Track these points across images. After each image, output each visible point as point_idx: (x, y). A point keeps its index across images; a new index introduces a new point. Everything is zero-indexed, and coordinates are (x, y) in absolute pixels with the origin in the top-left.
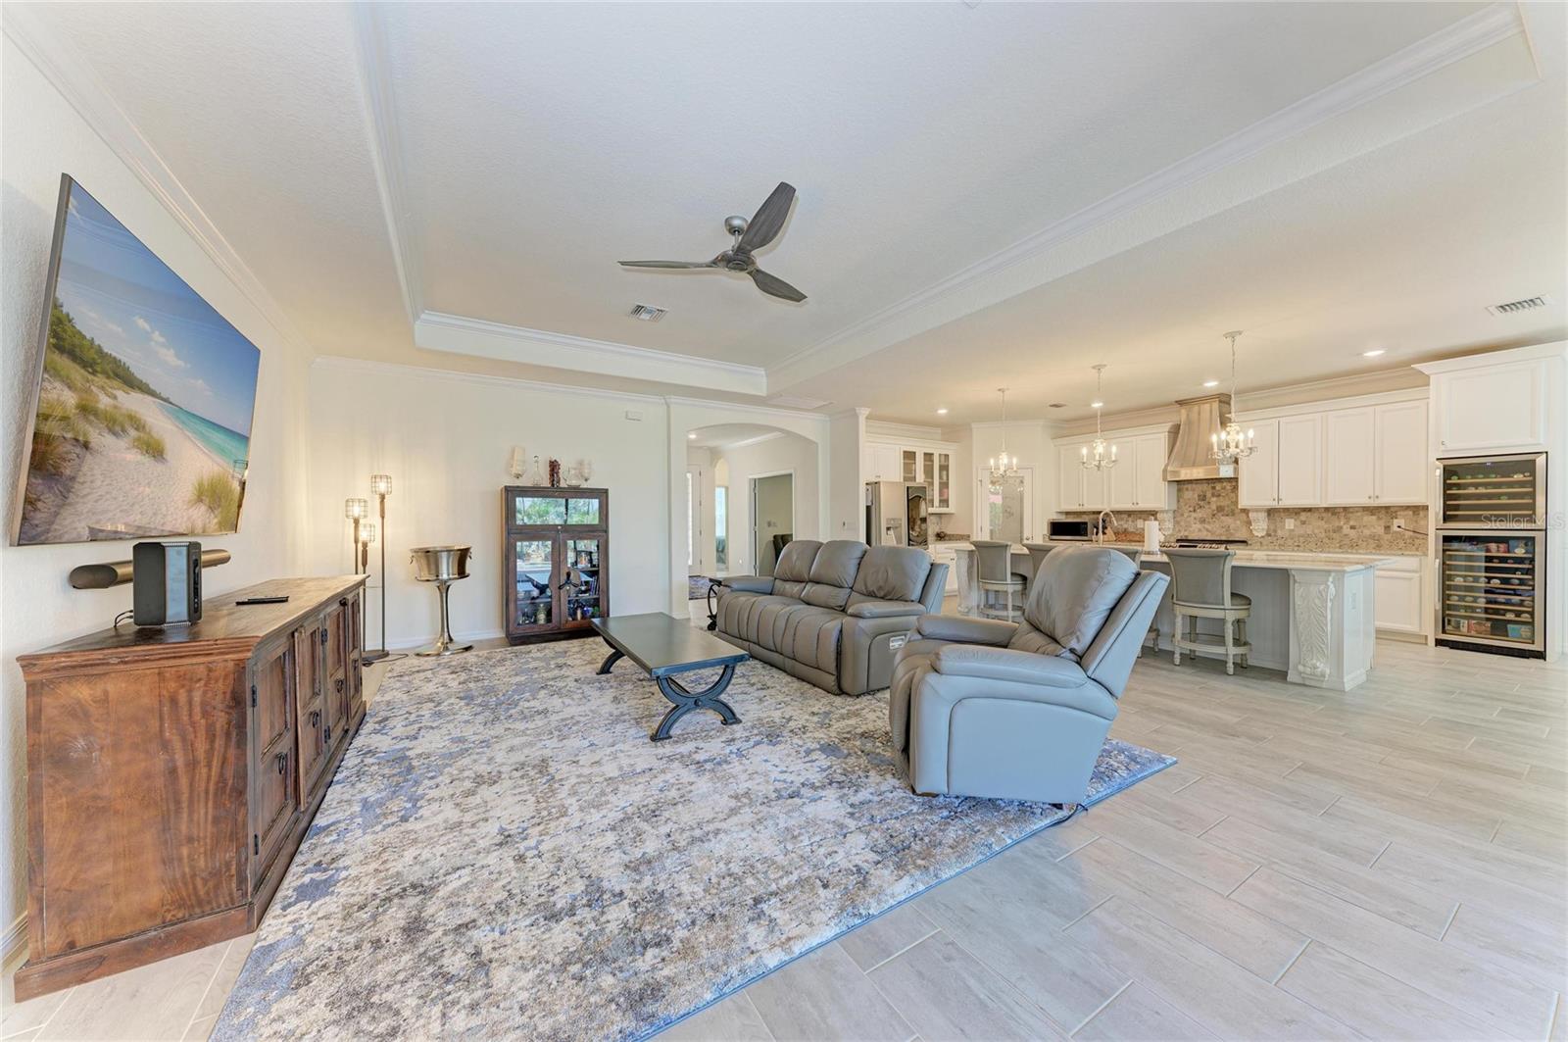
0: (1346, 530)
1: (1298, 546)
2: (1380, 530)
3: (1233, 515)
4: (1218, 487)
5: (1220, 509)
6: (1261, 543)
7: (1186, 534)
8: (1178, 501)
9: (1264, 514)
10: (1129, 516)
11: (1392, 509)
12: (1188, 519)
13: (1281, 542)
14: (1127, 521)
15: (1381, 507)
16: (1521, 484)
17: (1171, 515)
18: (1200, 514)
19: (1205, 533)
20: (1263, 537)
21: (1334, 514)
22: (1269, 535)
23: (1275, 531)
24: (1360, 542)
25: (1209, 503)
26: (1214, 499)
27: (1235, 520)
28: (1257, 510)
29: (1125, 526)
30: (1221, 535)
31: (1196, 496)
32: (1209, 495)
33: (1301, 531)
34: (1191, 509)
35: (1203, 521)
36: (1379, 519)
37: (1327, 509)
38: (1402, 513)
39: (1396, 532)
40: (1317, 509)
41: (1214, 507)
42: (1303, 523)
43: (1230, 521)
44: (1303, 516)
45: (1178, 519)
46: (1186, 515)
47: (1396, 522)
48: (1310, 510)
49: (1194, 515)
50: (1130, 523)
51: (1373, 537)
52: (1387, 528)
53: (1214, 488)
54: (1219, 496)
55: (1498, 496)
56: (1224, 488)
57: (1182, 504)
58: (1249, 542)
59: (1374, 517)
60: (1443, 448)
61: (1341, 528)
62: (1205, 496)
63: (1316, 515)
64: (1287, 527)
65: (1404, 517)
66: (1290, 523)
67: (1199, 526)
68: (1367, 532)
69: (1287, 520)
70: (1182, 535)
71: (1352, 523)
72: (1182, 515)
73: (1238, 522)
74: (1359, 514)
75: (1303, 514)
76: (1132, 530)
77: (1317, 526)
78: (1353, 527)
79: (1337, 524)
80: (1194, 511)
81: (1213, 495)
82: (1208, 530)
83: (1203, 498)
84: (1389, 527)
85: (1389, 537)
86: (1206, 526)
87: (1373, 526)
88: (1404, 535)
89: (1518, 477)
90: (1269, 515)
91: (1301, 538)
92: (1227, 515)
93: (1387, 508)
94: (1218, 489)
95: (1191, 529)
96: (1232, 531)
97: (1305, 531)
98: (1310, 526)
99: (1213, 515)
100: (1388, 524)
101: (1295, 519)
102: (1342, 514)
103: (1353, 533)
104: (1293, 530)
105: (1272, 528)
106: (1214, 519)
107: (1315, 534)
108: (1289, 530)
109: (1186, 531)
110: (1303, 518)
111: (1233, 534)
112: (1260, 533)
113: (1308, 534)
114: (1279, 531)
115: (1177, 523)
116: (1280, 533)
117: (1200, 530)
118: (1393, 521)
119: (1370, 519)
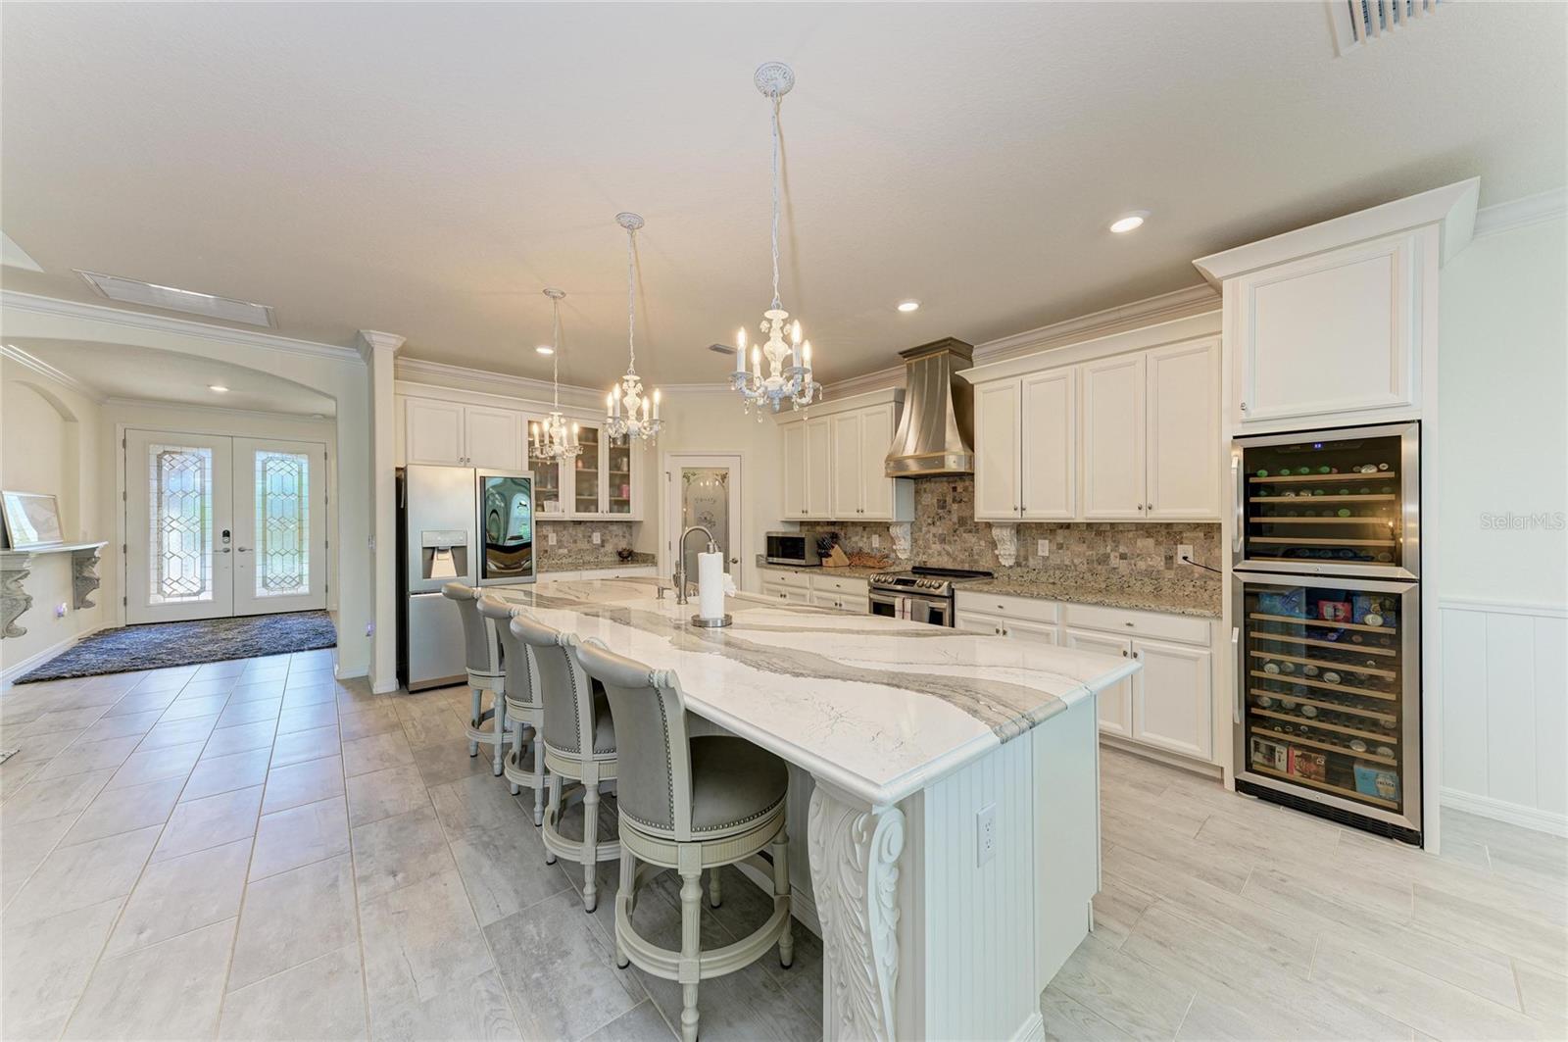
0: (1115, 561)
1: (1054, 583)
2: (1158, 562)
3: (977, 531)
4: (960, 488)
5: (962, 521)
6: (1009, 577)
7: (923, 557)
8: (916, 509)
9: (1012, 532)
10: (864, 528)
11: (1176, 529)
12: (927, 536)
13: (1032, 576)
14: (862, 537)
15: (1161, 524)
17: (907, 528)
18: (939, 530)
19: (946, 558)
20: (1011, 567)
21: (1099, 533)
22: (1018, 564)
23: (1026, 559)
24: (1132, 581)
25: (950, 512)
26: (955, 506)
27: (979, 539)
28: (1002, 525)
29: (861, 544)
30: (963, 562)
31: (935, 499)
32: (949, 499)
33: (1056, 560)
34: (930, 521)
35: (943, 540)
36: (1158, 543)
37: (1089, 525)
38: (1188, 534)
39: (1180, 566)
40: (1077, 524)
41: (955, 519)
42: (1060, 546)
43: (974, 540)
44: (1060, 536)
45: (916, 535)
46: (924, 529)
47: (1184, 550)
48: (1068, 526)
49: (933, 530)
50: (865, 539)
51: (1149, 573)
52: (1169, 559)
53: (955, 489)
54: (961, 501)
55: (1334, 509)
56: (966, 489)
57: (920, 514)
58: (996, 575)
59: (1151, 542)
60: (1243, 416)
61: (1107, 556)
62: (945, 501)
63: (1076, 534)
64: (1040, 553)
65: (1193, 541)
66: (1044, 547)
67: (937, 547)
68: (1142, 565)
69: (1040, 541)
70: (919, 559)
71: (1122, 549)
72: (920, 530)
73: (983, 543)
74: (1131, 535)
75: (1059, 531)
76: (867, 550)
77: (1077, 554)
78: (1123, 557)
79: (1102, 551)
80: (933, 523)
81: (954, 501)
82: (948, 554)
84: (1171, 558)
85: (1170, 574)
86: (947, 547)
87: (1150, 555)
88: (1192, 572)
89: (1369, 471)
90: (1018, 532)
91: (1057, 572)
92: (970, 532)
93: (1169, 525)
94: (959, 490)
95: (930, 552)
96: (976, 557)
97: (1062, 561)
98: (1069, 552)
99: (955, 532)
100: (1170, 554)
101: (1050, 541)
102: (1110, 534)
103: (1123, 566)
104: (1048, 557)
105: (1022, 553)
106: (956, 538)
107: (1075, 566)
108: (1043, 557)
109: (924, 554)
110: (1060, 539)
111: (976, 561)
112: (1007, 562)
113: (1066, 566)
114: (1030, 559)
115: (915, 541)
116: (1032, 562)
117: (940, 554)
118: (1177, 549)
119: (1146, 544)
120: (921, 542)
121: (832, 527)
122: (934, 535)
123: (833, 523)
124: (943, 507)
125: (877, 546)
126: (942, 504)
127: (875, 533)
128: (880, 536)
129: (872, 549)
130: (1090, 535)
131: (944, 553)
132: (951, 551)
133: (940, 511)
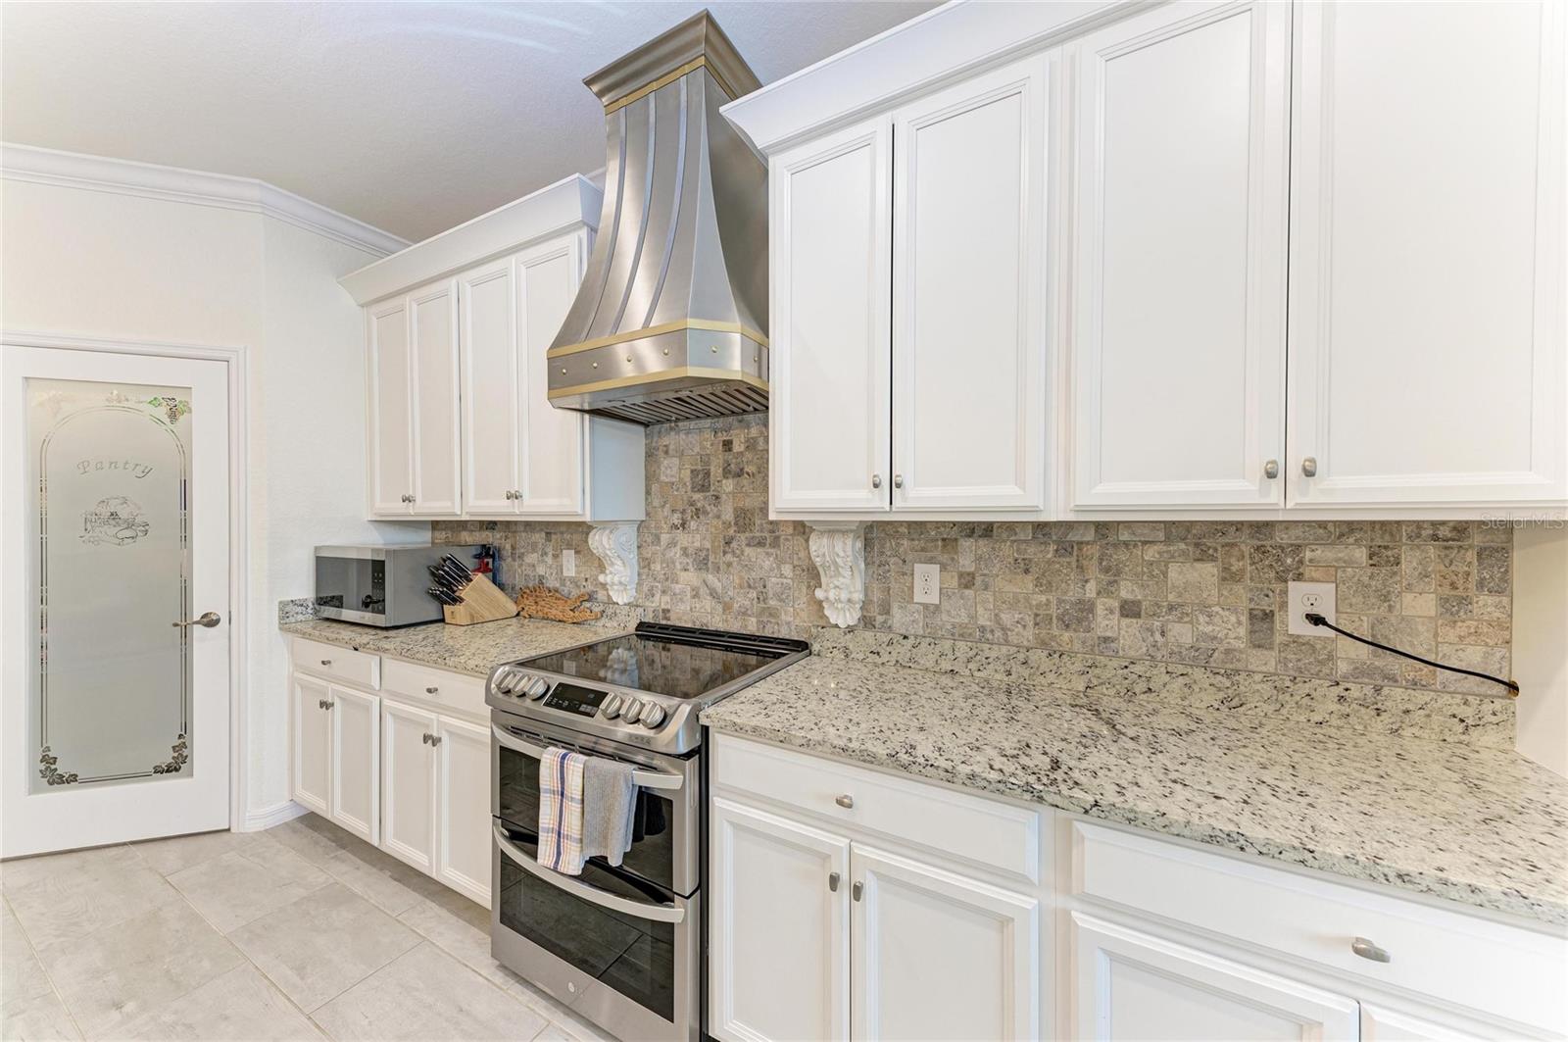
0: (1106, 622)
1: (952, 672)
2: (1233, 629)
3: (776, 543)
4: (738, 441)
6: (846, 652)
7: (661, 601)
8: (648, 493)
9: (854, 546)
11: (1282, 538)
12: (670, 554)
13: (902, 650)
14: (544, 555)
15: (1239, 526)
17: (628, 535)
18: (697, 537)
19: (708, 603)
20: (850, 630)
21: (1065, 549)
22: (867, 622)
23: (886, 610)
24: (1159, 678)
25: (717, 498)
26: (729, 485)
27: (780, 562)
28: (833, 529)
29: (541, 570)
30: (743, 614)
31: (686, 474)
32: (716, 471)
33: (956, 614)
34: (676, 519)
35: (702, 563)
36: (1229, 577)
37: (1042, 529)
38: (1321, 553)
39: (1296, 640)
40: (1010, 527)
41: (728, 515)
42: (967, 581)
43: (768, 563)
44: (968, 555)
45: (648, 553)
46: (665, 538)
47: (1302, 596)
48: (986, 530)
49: (684, 539)
50: (549, 559)
51: (1203, 656)
52: (1263, 619)
53: (728, 445)
54: (740, 474)
57: (656, 503)
58: (816, 647)
59: (1209, 571)
61: (1086, 608)
62: (708, 474)
63: (1007, 550)
64: (919, 597)
65: (1332, 572)
66: (927, 582)
67: (690, 578)
68: (1182, 634)
69: (920, 569)
70: (652, 604)
71: (1127, 590)
72: (656, 540)
73: (787, 570)
74: (1151, 553)
75: (966, 544)
76: (552, 583)
77: (1010, 600)
78: (1130, 610)
79: (1073, 594)
80: (683, 525)
81: (726, 473)
82: (713, 594)
84: (1268, 616)
85: (1264, 661)
86: (711, 578)
87: (1205, 608)
88: (1331, 657)
90: (868, 544)
91: (961, 645)
92: (761, 544)
93: (1261, 528)
94: (737, 447)
95: (677, 588)
96: (772, 603)
97: (973, 617)
98: (989, 596)
99: (728, 543)
100: (1265, 605)
101: (944, 568)
102: (1094, 551)
103: (1129, 635)
104: (937, 607)
105: (877, 596)
106: (729, 557)
107: (1004, 629)
108: (926, 606)
109: (664, 592)
110: (966, 563)
111: (773, 613)
112: (843, 616)
113: (983, 629)
114: (895, 610)
115: (645, 563)
116: (899, 618)
117: (696, 595)
118: (1285, 592)
119: (1196, 576)
120: (657, 567)
121: (489, 533)
122: (685, 550)
123: (492, 525)
124: (704, 488)
125: (573, 574)
126: (702, 481)
127: (569, 546)
128: (577, 552)
129: (563, 581)
130: (1043, 554)
131: (703, 591)
132: (718, 586)
133: (696, 496)
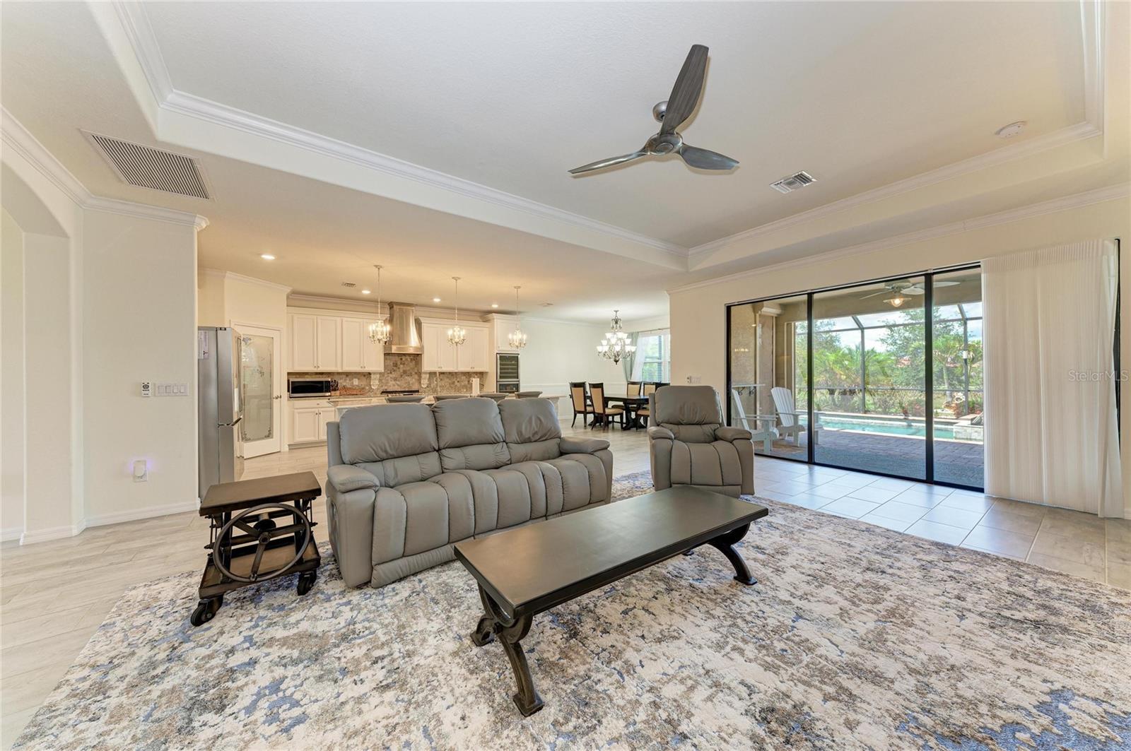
0: (456, 383)
2: (467, 383)
3: (411, 376)
4: (404, 359)
5: (405, 372)
6: (425, 391)
7: (386, 388)
8: (386, 366)
9: (428, 376)
10: (347, 376)
12: (387, 379)
14: (345, 380)
16: (513, 365)
17: (380, 375)
18: (393, 375)
19: (396, 386)
20: (425, 388)
22: (428, 387)
23: (430, 385)
25: (399, 368)
26: (402, 366)
27: (415, 379)
28: (433, 373)
29: (345, 384)
30: (405, 388)
31: (391, 363)
32: (399, 363)
33: (440, 384)
34: (389, 372)
35: (395, 379)
37: (450, 373)
40: (446, 373)
41: (402, 371)
42: (441, 380)
43: (410, 379)
44: (441, 377)
45: (383, 378)
48: (443, 373)
49: (391, 375)
50: (348, 381)
51: (465, 386)
53: (401, 359)
54: (404, 364)
55: (508, 369)
56: (407, 360)
57: (387, 368)
58: (420, 391)
59: (465, 377)
60: (499, 349)
62: (397, 364)
66: (436, 380)
67: (393, 382)
68: (463, 384)
70: (384, 388)
71: (458, 380)
72: (385, 376)
75: (441, 375)
76: (349, 387)
77: (446, 382)
78: (458, 382)
79: (453, 380)
80: (391, 373)
82: (398, 385)
83: (395, 365)
86: (398, 382)
89: (513, 362)
90: (430, 375)
92: (408, 376)
95: (389, 385)
96: (411, 385)
97: (442, 384)
98: (444, 382)
99: (401, 376)
102: (456, 374)
103: (458, 384)
105: (429, 383)
106: (402, 378)
107: (446, 385)
108: (436, 383)
109: (386, 386)
113: (443, 386)
114: (432, 384)
115: (380, 381)
116: (432, 386)
117: (394, 385)
119: (463, 378)
120: (384, 381)
122: (391, 378)
124: (396, 366)
125: (357, 384)
127: (355, 378)
128: (359, 379)
129: (353, 386)
130: (450, 376)
133: (394, 368)
